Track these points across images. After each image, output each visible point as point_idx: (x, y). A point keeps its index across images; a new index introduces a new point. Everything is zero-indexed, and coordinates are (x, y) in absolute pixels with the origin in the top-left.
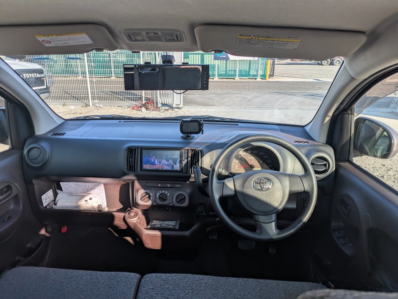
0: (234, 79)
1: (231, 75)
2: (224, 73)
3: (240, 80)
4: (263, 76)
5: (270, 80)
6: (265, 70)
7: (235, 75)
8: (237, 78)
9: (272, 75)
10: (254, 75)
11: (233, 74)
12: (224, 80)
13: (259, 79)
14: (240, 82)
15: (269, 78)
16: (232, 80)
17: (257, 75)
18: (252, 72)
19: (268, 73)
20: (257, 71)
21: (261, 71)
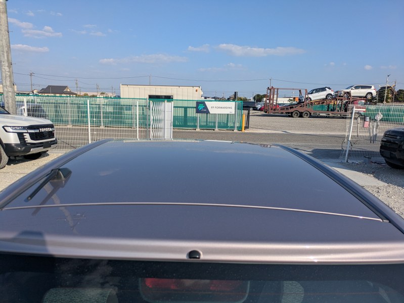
0: (214, 130)
1: (211, 127)
2: (205, 124)
3: (219, 131)
4: (240, 128)
5: (246, 131)
6: (241, 123)
7: (215, 127)
8: (217, 130)
9: (247, 127)
10: (231, 127)
11: (213, 125)
12: (205, 131)
13: (236, 131)
14: (219, 133)
15: (245, 130)
16: (212, 131)
17: (234, 127)
18: (230, 124)
19: (244, 125)
20: (234, 123)
21: (238, 124)
